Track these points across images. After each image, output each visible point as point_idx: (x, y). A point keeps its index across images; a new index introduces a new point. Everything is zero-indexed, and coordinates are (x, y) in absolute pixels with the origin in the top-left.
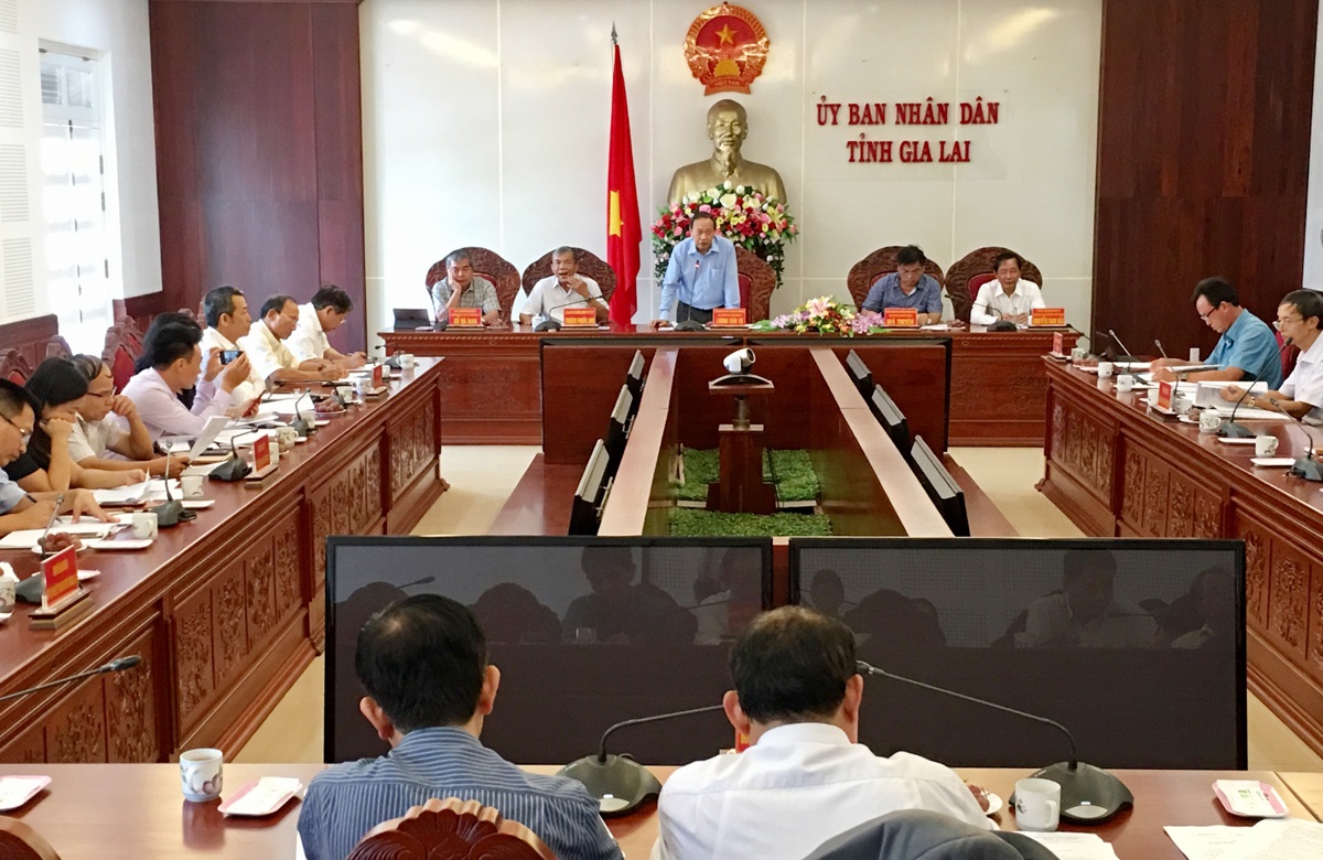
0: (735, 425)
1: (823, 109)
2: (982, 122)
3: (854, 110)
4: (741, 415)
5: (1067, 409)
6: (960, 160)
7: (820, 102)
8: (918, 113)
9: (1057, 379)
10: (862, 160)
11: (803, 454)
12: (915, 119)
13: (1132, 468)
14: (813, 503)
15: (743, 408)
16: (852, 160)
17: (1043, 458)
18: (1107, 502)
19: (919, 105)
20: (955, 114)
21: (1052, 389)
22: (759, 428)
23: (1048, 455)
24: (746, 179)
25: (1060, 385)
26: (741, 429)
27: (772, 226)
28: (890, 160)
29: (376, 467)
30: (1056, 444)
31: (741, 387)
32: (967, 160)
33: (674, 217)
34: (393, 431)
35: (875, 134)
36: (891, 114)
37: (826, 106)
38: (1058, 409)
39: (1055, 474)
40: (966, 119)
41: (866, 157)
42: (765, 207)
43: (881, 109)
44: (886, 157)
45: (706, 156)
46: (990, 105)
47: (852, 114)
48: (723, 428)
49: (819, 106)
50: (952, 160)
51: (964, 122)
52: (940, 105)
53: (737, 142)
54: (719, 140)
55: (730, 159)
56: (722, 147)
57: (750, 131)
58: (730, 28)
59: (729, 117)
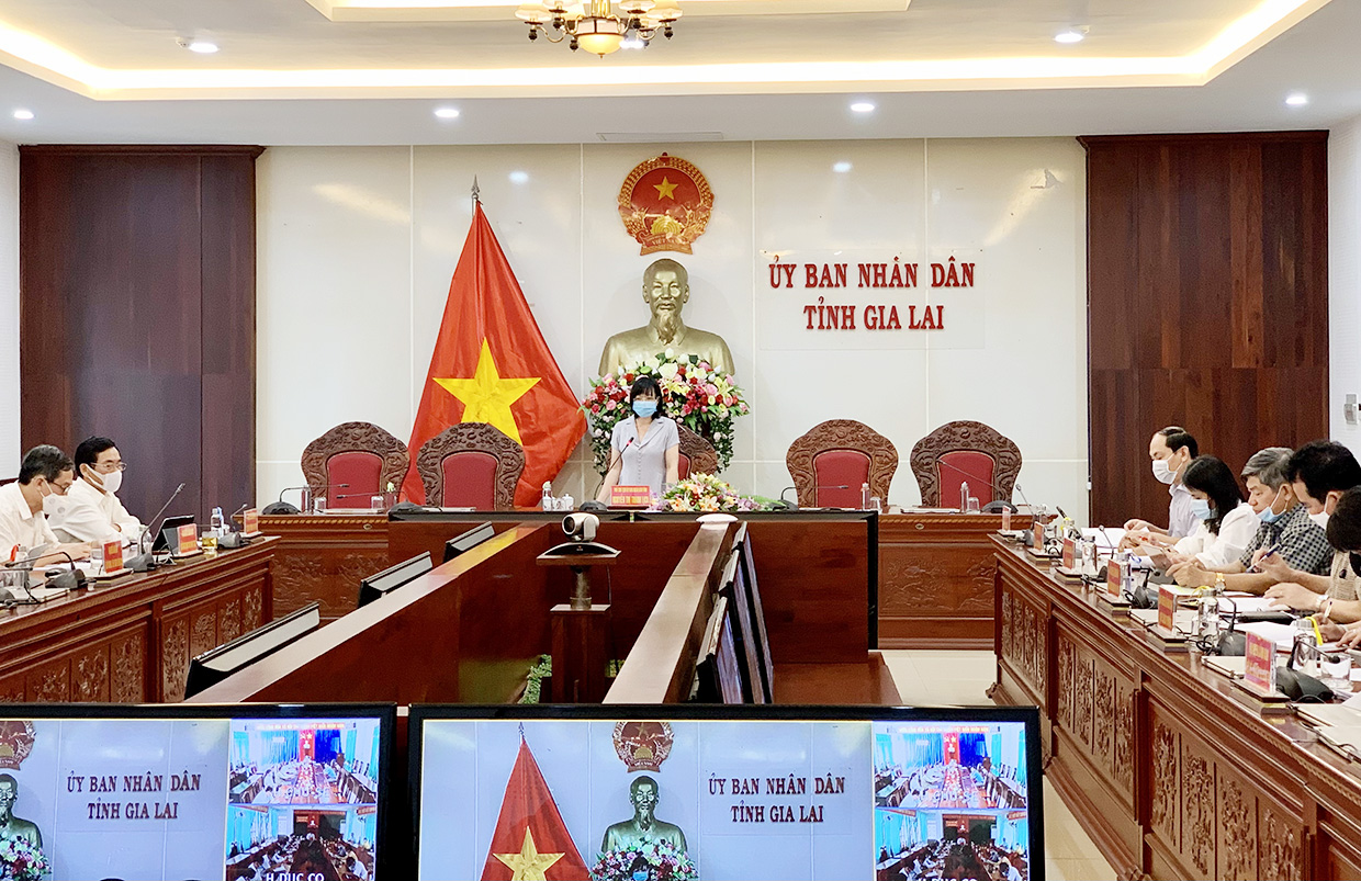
0: (573, 604)
1: (776, 270)
2: (956, 284)
3: (811, 271)
4: (579, 592)
6: (932, 327)
7: (773, 262)
8: (883, 275)
9: (1005, 562)
10: (821, 327)
12: (880, 281)
13: (1063, 658)
15: (581, 582)
16: (810, 327)
20: (925, 275)
21: (1000, 573)
22: (603, 608)
23: (999, 656)
25: (1007, 567)
26: (580, 608)
27: (719, 401)
28: (852, 327)
30: (1006, 641)
31: (578, 556)
32: (940, 327)
34: (171, 618)
35: (835, 297)
36: (853, 275)
37: (779, 266)
39: (1003, 675)
40: (938, 281)
41: (825, 324)
43: (841, 270)
44: (848, 323)
46: (965, 265)
47: (809, 275)
48: (558, 608)
49: (772, 266)
50: (924, 327)
51: (935, 284)
52: (908, 266)
53: (676, 306)
54: (655, 304)
55: (667, 325)
56: (659, 311)
57: (692, 293)
58: (670, 182)
59: (666, 277)
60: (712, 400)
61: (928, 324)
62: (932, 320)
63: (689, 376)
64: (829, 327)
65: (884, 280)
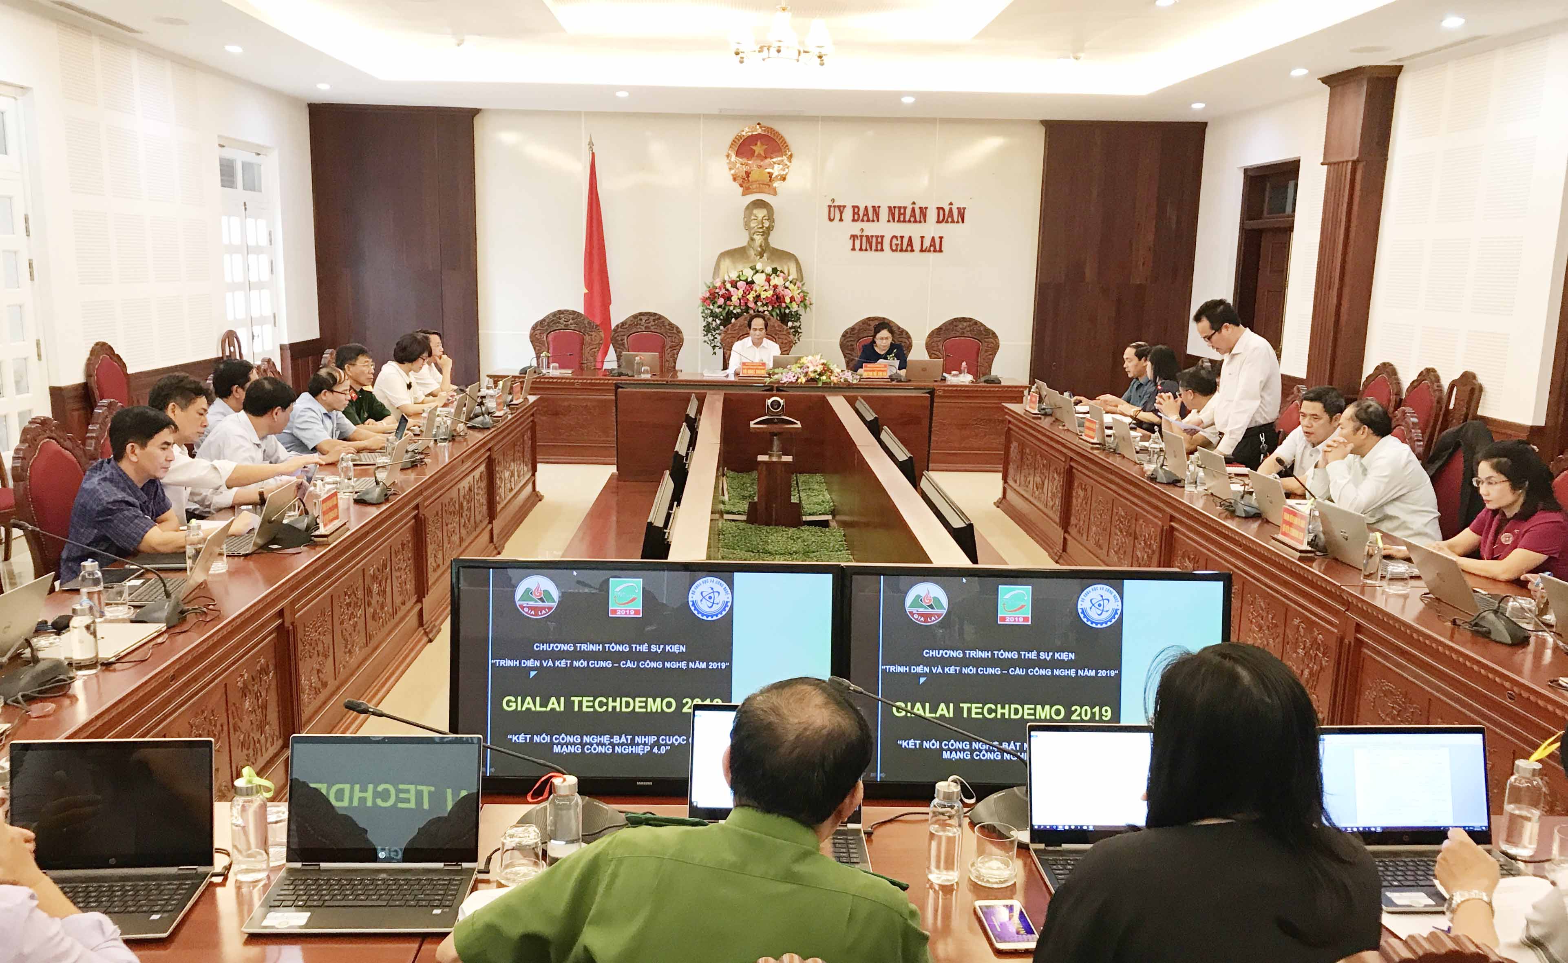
0: (770, 456)
1: (832, 209)
2: (953, 221)
3: (856, 210)
4: (775, 448)
5: (1022, 446)
6: (935, 251)
7: (830, 203)
8: (904, 214)
9: (1015, 421)
10: (861, 249)
11: (818, 477)
12: (902, 219)
13: (1079, 494)
14: (829, 517)
15: (776, 442)
16: (854, 249)
17: (1001, 482)
18: (1058, 520)
19: (905, 208)
20: (932, 215)
21: (1009, 429)
22: (788, 459)
23: (1005, 479)
24: (773, 261)
25: (1017, 426)
26: (775, 459)
27: (792, 299)
28: (882, 250)
29: (483, 484)
30: (1011, 471)
31: (775, 426)
32: (941, 251)
33: (717, 291)
34: (497, 456)
35: (871, 229)
36: (884, 214)
37: (835, 207)
38: (1014, 445)
39: (1010, 494)
40: (941, 218)
41: (864, 248)
42: (787, 284)
43: (876, 210)
44: (879, 248)
45: (743, 242)
46: (959, 209)
47: (854, 213)
48: (761, 458)
49: (830, 207)
50: (929, 251)
51: (938, 222)
52: (921, 208)
53: (766, 233)
54: (753, 231)
55: (761, 246)
56: (755, 237)
57: (777, 224)
58: (762, 144)
59: (761, 213)
60: (788, 300)
61: (932, 249)
62: (936, 246)
63: (772, 283)
64: (866, 250)
65: (904, 218)
